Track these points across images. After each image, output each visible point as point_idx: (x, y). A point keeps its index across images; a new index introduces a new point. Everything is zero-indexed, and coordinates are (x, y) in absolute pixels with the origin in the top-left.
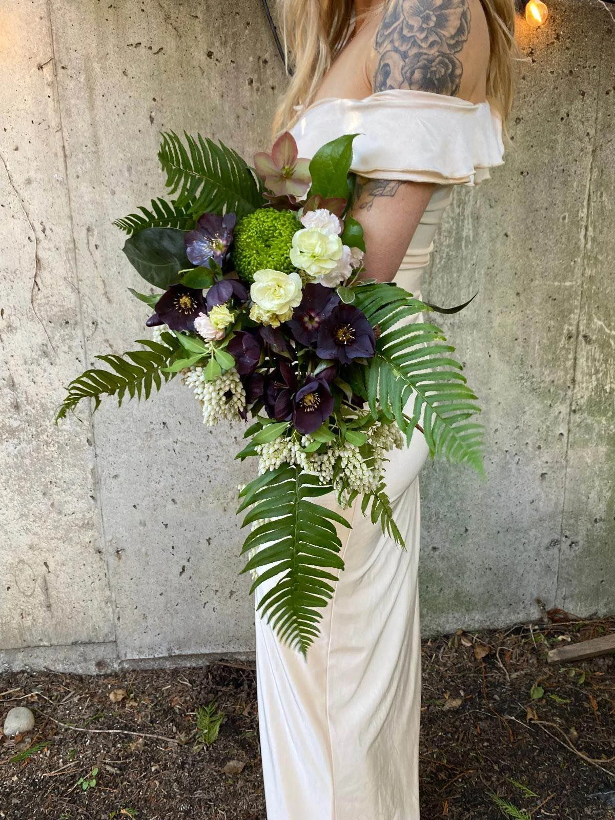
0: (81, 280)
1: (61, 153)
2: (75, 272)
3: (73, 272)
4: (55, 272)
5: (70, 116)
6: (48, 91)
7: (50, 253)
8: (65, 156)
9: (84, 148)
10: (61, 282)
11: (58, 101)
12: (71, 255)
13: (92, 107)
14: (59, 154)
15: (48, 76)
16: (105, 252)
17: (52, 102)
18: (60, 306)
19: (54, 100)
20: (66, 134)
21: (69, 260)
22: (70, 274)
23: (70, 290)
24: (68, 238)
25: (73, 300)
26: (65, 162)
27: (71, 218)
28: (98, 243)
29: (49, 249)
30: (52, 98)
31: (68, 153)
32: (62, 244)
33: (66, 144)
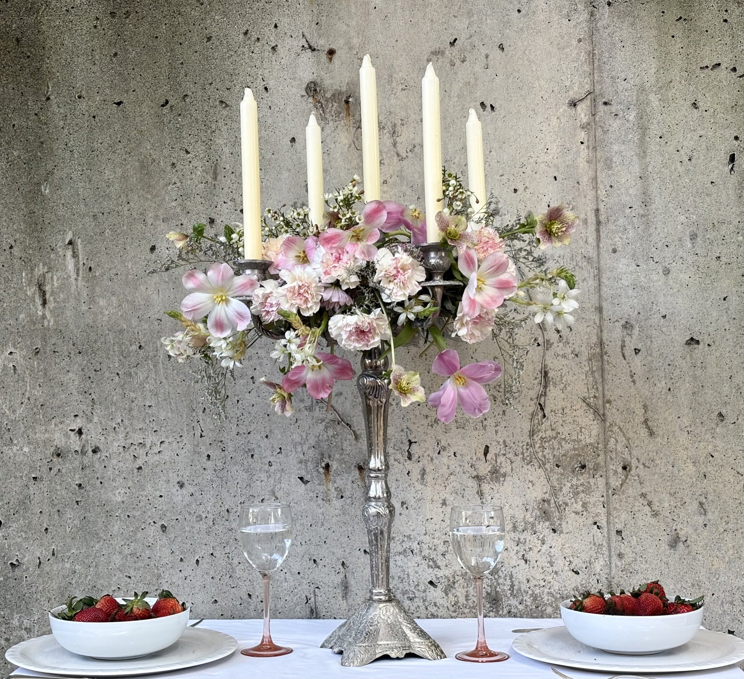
0: (609, 402)
1: (592, 219)
2: (600, 389)
3: (597, 389)
4: (569, 388)
5: (610, 168)
6: (582, 135)
7: (564, 362)
8: (599, 223)
9: (628, 211)
10: (580, 404)
11: (595, 148)
12: (596, 365)
13: (643, 154)
14: (589, 221)
15: (583, 115)
16: (650, 358)
17: (586, 151)
18: (574, 441)
19: (588, 147)
20: (602, 193)
21: (593, 372)
22: (592, 393)
23: (591, 417)
24: (594, 339)
25: (594, 433)
26: (598, 231)
27: (600, 310)
28: (639, 347)
29: (564, 356)
30: (586, 144)
31: (602, 218)
32: (583, 349)
33: (601, 207)
